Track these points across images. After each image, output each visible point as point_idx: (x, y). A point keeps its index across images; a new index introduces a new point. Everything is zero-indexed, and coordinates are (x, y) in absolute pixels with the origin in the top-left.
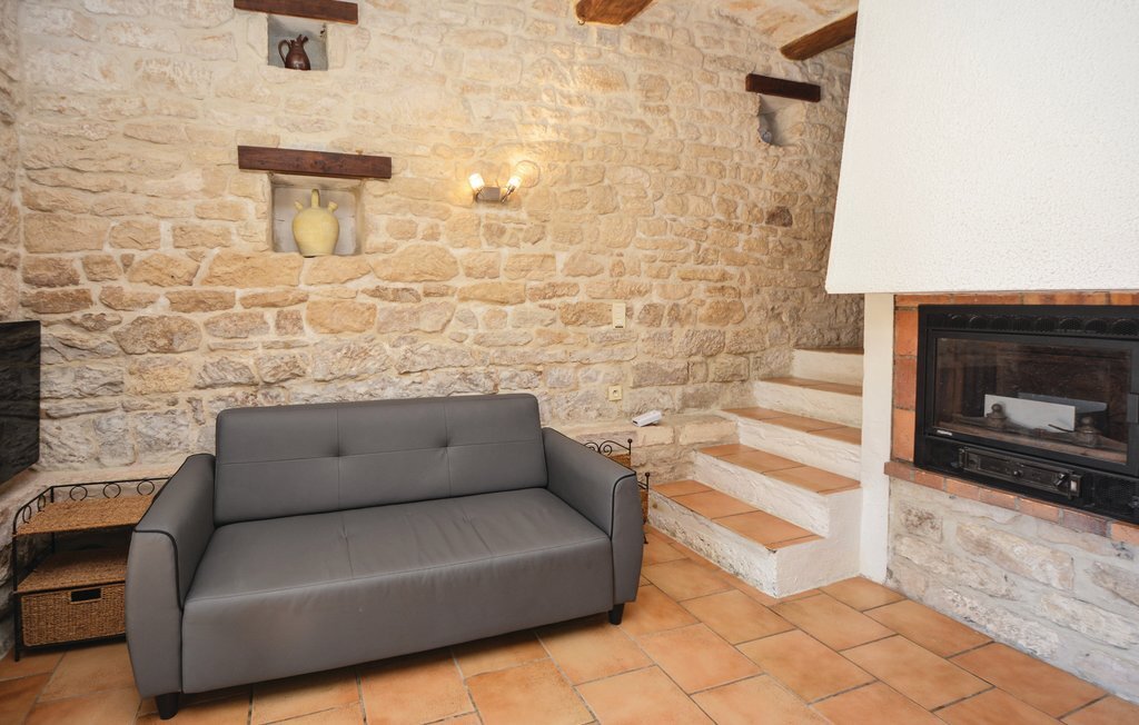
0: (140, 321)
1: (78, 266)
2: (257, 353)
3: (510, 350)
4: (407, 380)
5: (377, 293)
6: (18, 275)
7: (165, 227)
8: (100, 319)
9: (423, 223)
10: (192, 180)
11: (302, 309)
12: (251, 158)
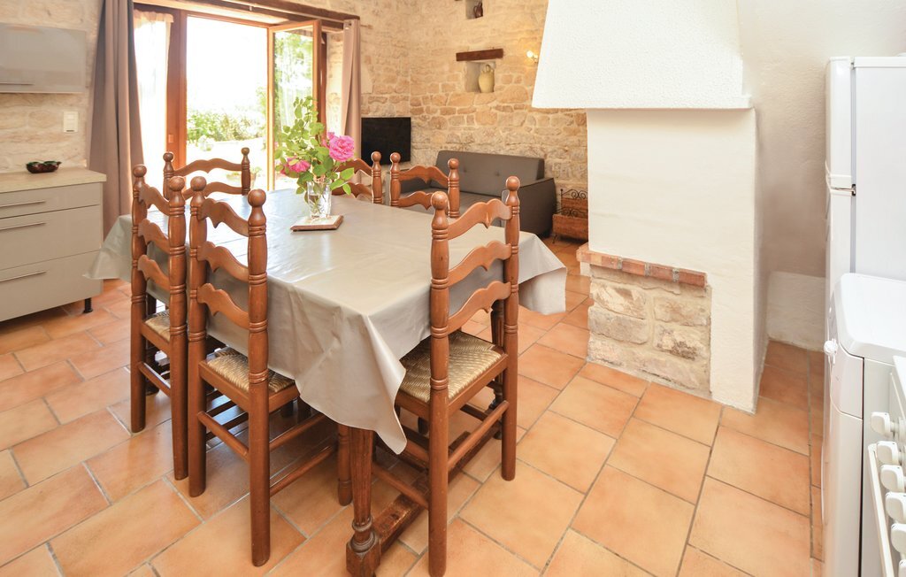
0: (433, 118)
1: (421, 99)
2: (461, 132)
3: (551, 137)
4: (508, 148)
5: (497, 108)
6: (409, 102)
7: (440, 84)
8: (425, 117)
9: (515, 76)
10: (446, 68)
11: (474, 114)
12: (461, 57)
